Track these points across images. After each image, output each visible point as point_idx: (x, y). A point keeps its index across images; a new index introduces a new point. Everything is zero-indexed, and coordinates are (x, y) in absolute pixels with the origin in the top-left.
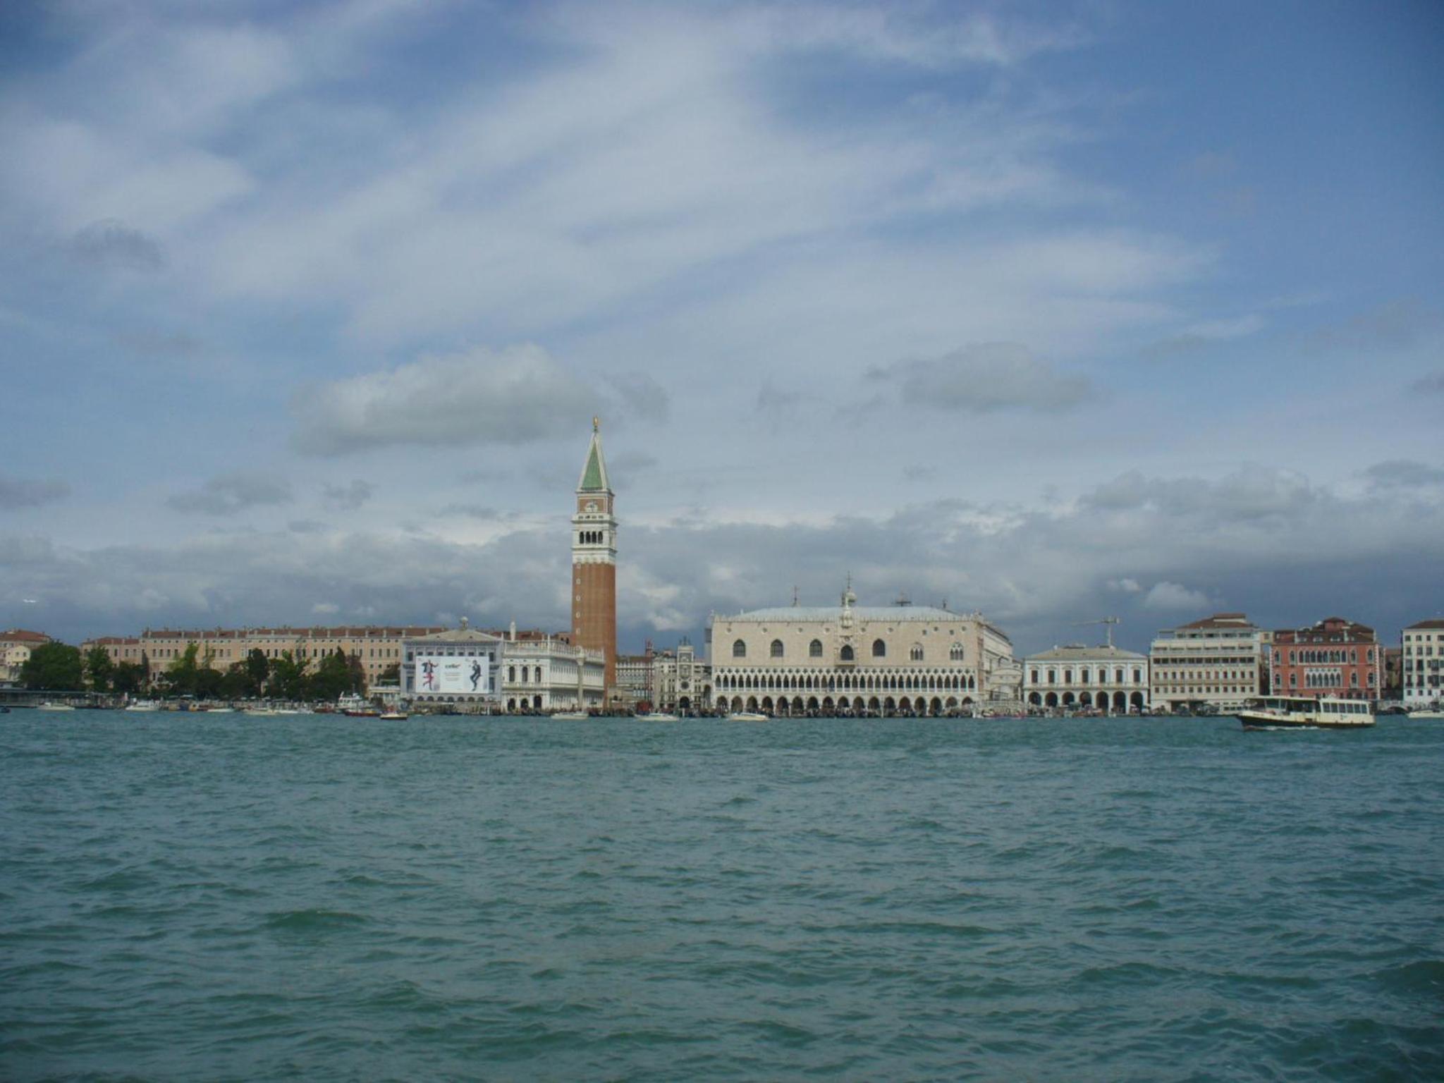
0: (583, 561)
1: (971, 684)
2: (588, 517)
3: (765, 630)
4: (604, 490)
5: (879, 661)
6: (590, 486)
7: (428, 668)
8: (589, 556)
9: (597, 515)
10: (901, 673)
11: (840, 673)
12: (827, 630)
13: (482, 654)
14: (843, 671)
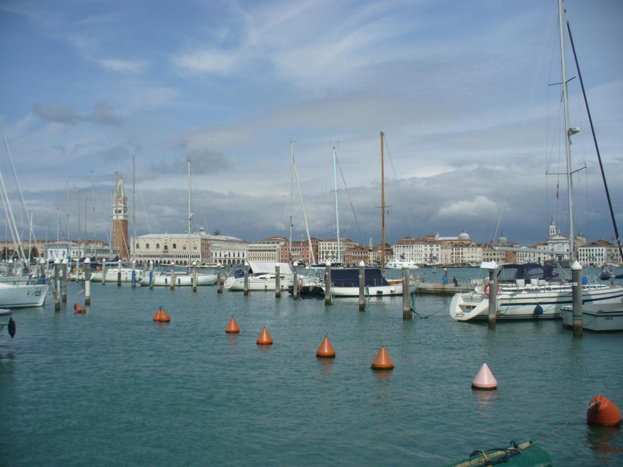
0: (116, 219)
1: (199, 257)
2: (118, 205)
3: (145, 241)
4: (122, 197)
5: (174, 250)
6: (118, 196)
8: (118, 217)
9: (120, 205)
10: (180, 254)
11: (164, 253)
12: (161, 241)
14: (165, 253)
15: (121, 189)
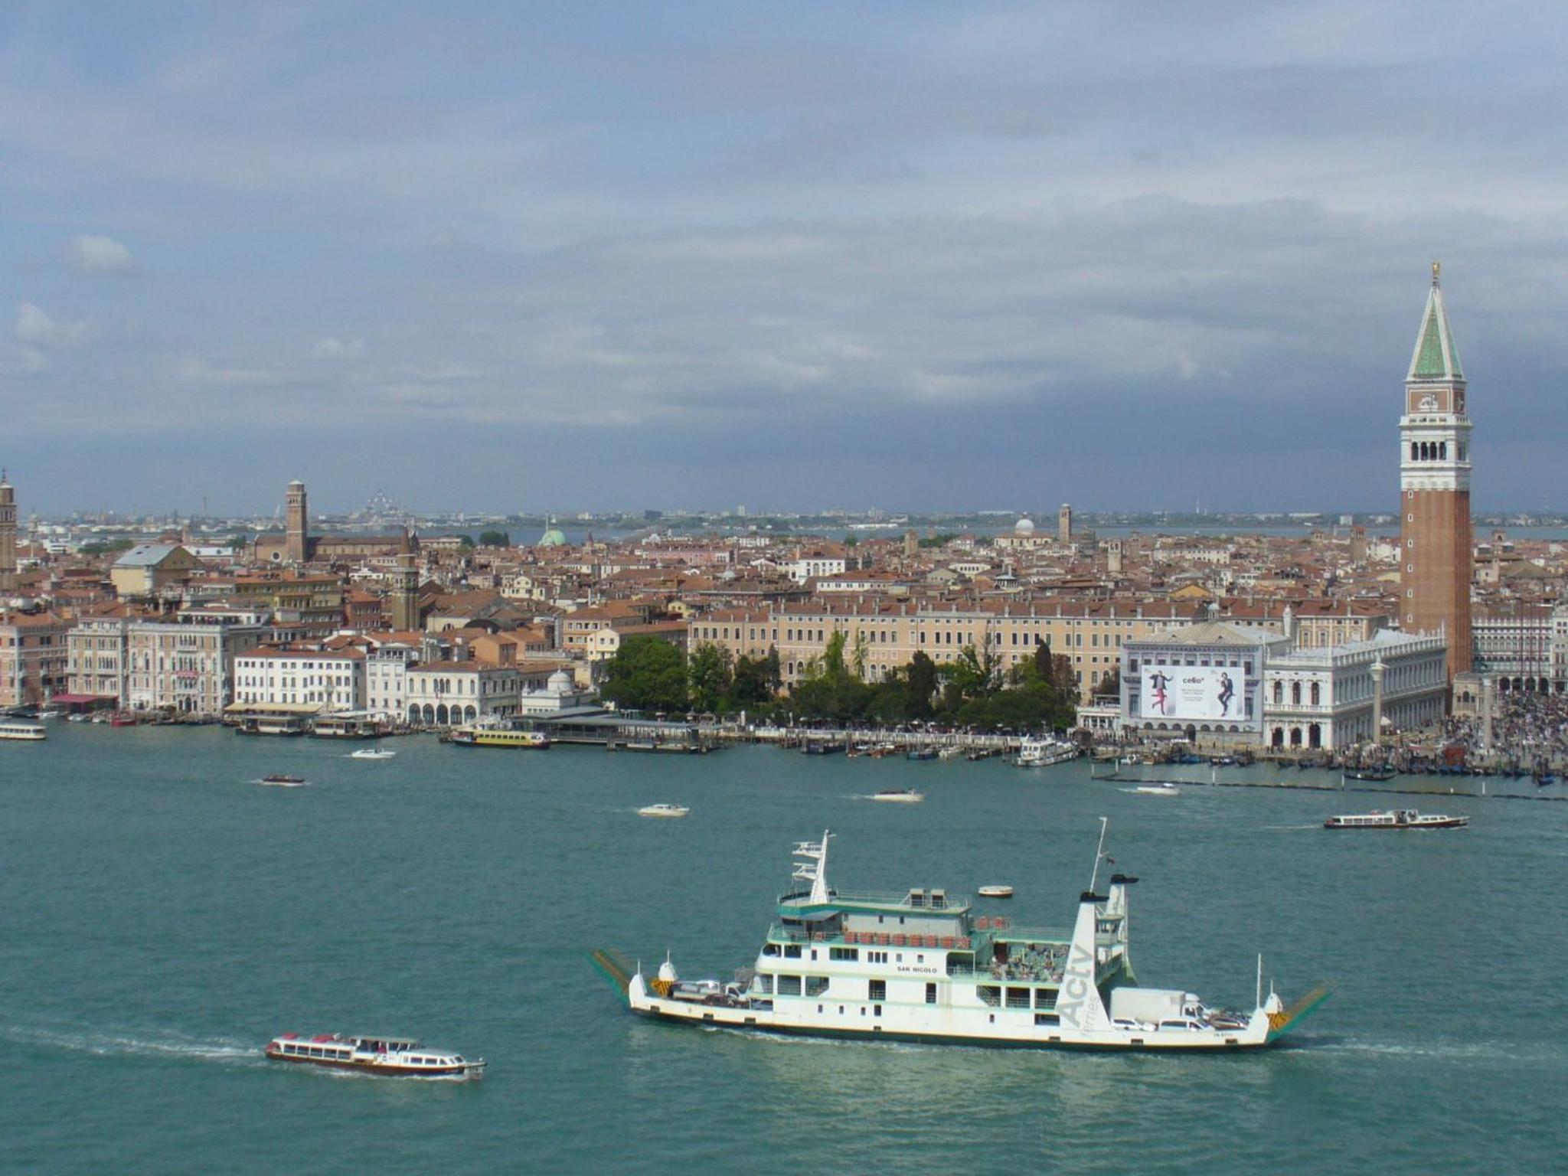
0: (1416, 487)
2: (1425, 420)
4: (1449, 378)
6: (1426, 372)
7: (1159, 682)
8: (1426, 480)
9: (1437, 416)
13: (1234, 664)
15: (1438, 337)
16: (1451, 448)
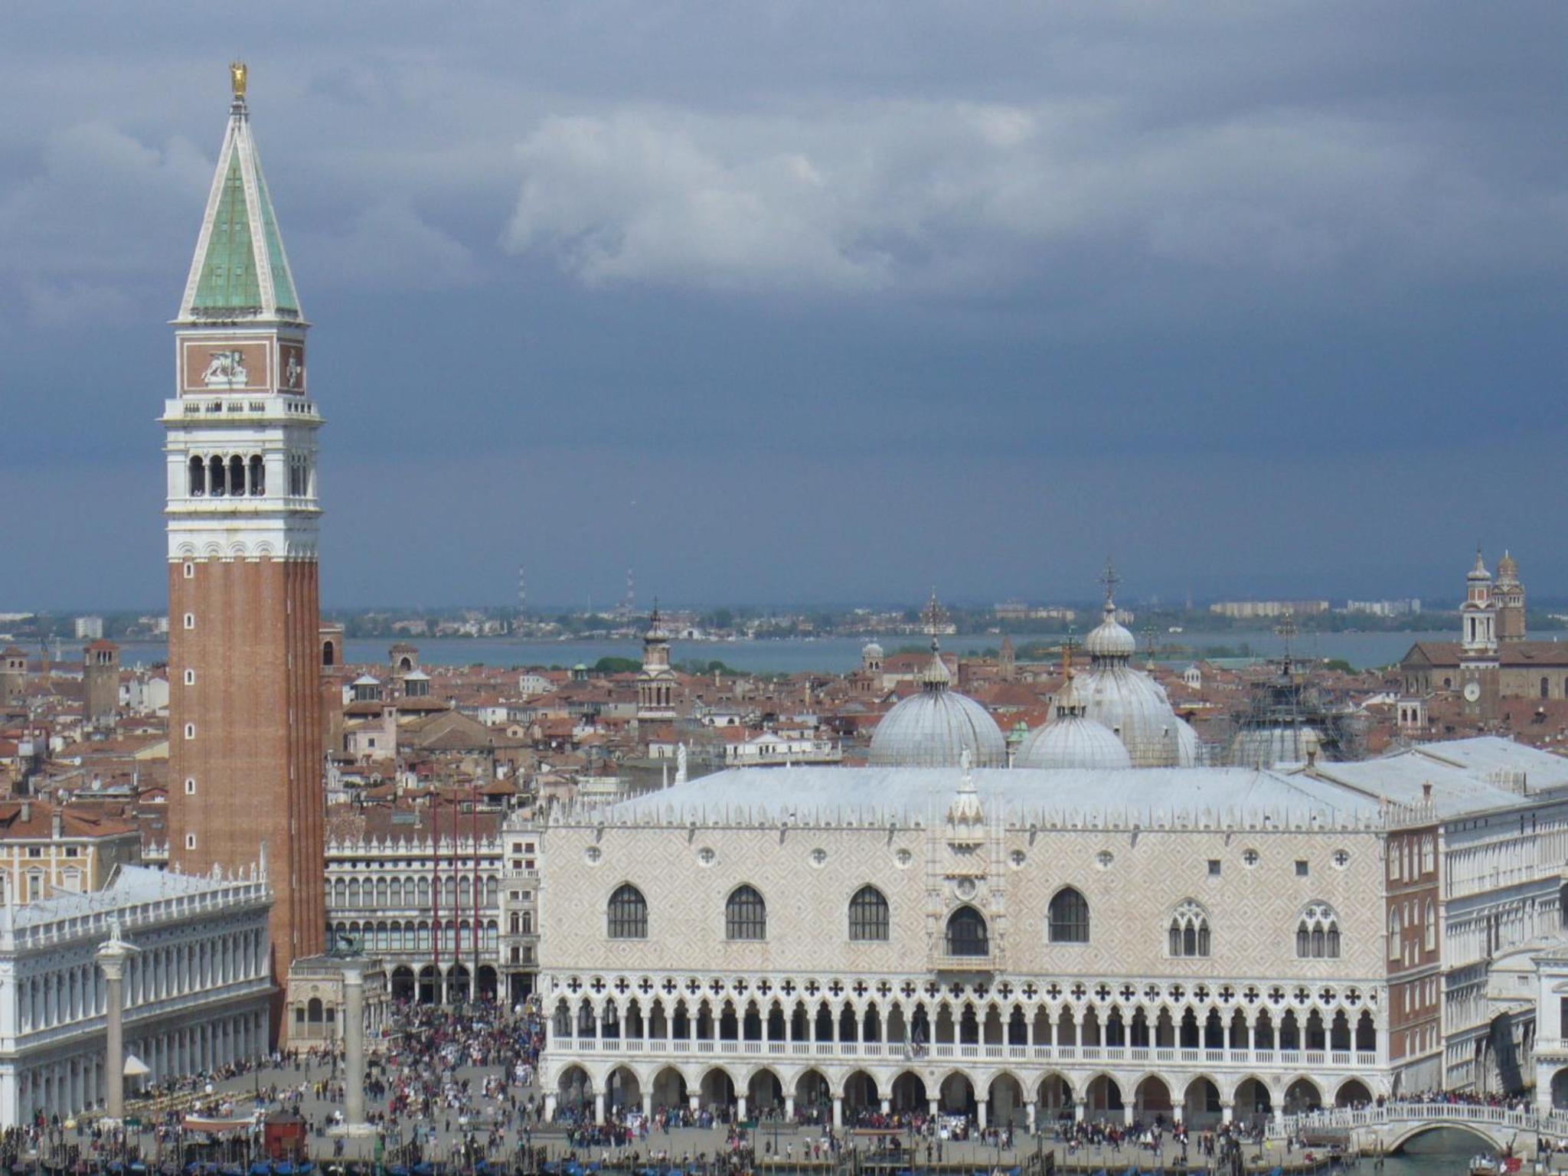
0: (201, 554)
1: (1367, 1040)
2: (218, 407)
3: (708, 853)
4: (268, 315)
5: (1069, 957)
6: (220, 303)
8: (222, 540)
9: (245, 399)
10: (1139, 998)
11: (944, 994)
12: (905, 854)
14: (957, 990)
15: (246, 226)
16: (275, 470)
